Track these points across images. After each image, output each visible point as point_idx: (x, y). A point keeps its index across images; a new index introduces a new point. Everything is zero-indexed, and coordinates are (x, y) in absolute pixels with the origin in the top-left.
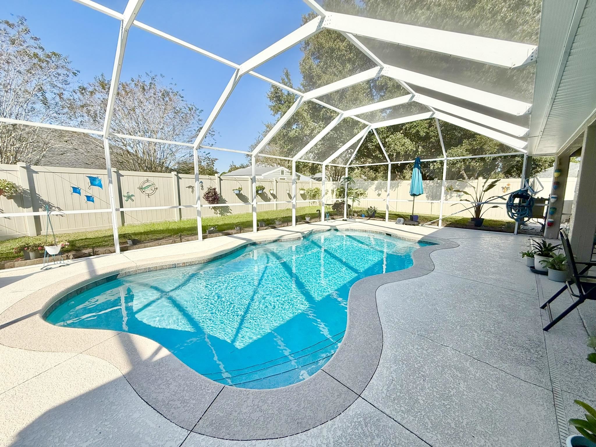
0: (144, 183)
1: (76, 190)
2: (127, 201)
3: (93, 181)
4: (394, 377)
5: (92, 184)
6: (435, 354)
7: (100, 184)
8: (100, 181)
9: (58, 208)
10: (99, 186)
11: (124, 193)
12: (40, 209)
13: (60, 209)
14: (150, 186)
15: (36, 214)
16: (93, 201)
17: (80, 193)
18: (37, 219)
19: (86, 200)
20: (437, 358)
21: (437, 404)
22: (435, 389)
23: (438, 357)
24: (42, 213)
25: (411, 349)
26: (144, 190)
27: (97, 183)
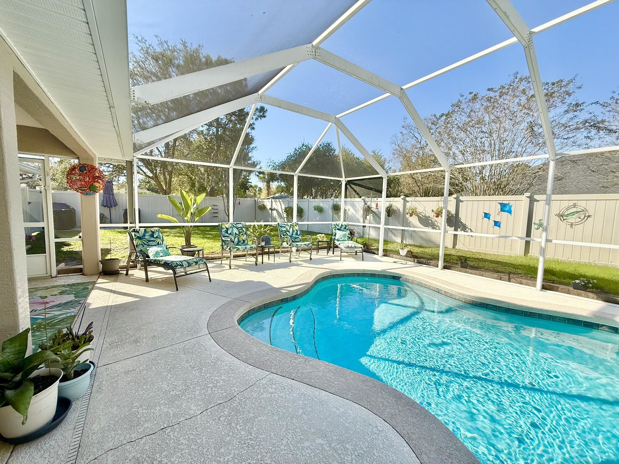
0: (568, 209)
1: (487, 215)
2: (538, 229)
3: (504, 207)
4: (207, 352)
5: (502, 210)
6: (203, 392)
7: (509, 210)
8: (511, 207)
9: (470, 229)
10: (508, 212)
11: (536, 219)
12: (459, 229)
13: (471, 231)
14: (577, 212)
15: (456, 233)
16: (499, 227)
17: (489, 218)
18: (455, 236)
19: (493, 225)
20: (198, 390)
21: (174, 362)
22: (180, 367)
23: (198, 392)
24: (459, 233)
25: (221, 376)
26: (564, 218)
27: (507, 209)
